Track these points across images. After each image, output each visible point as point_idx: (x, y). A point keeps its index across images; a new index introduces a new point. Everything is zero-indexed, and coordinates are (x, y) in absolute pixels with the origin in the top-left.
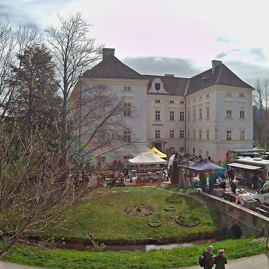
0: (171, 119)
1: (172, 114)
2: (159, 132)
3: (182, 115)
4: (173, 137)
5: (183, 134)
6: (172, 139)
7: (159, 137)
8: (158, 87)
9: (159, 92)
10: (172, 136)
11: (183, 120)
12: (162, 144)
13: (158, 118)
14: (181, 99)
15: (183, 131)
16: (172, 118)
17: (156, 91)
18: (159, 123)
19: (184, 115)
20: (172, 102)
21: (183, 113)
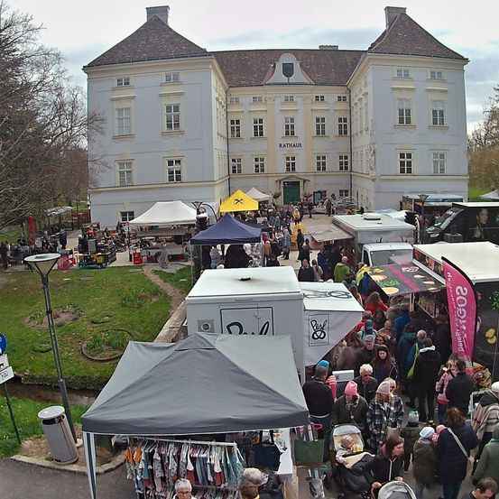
0: (318, 133)
1: (320, 123)
2: (293, 159)
3: (343, 123)
4: (324, 169)
5: (346, 163)
6: (321, 172)
7: (294, 169)
8: (288, 70)
9: (292, 79)
10: (321, 166)
11: (346, 133)
12: (301, 184)
13: (290, 131)
14: (340, 91)
15: (346, 158)
16: (321, 131)
17: (284, 79)
18: (292, 141)
19: (348, 123)
20: (320, 99)
21: (345, 120)
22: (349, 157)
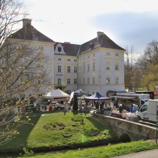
0: (68, 71)
1: (69, 68)
2: (60, 80)
3: (75, 69)
4: (70, 83)
5: (76, 81)
6: (69, 84)
7: (60, 83)
8: (60, 50)
9: (61, 53)
10: (69, 82)
11: (76, 72)
13: (59, 70)
14: (75, 58)
15: (76, 80)
16: (69, 71)
17: (58, 53)
18: (60, 74)
19: (77, 69)
20: (69, 60)
21: (76, 67)
22: (77, 80)
